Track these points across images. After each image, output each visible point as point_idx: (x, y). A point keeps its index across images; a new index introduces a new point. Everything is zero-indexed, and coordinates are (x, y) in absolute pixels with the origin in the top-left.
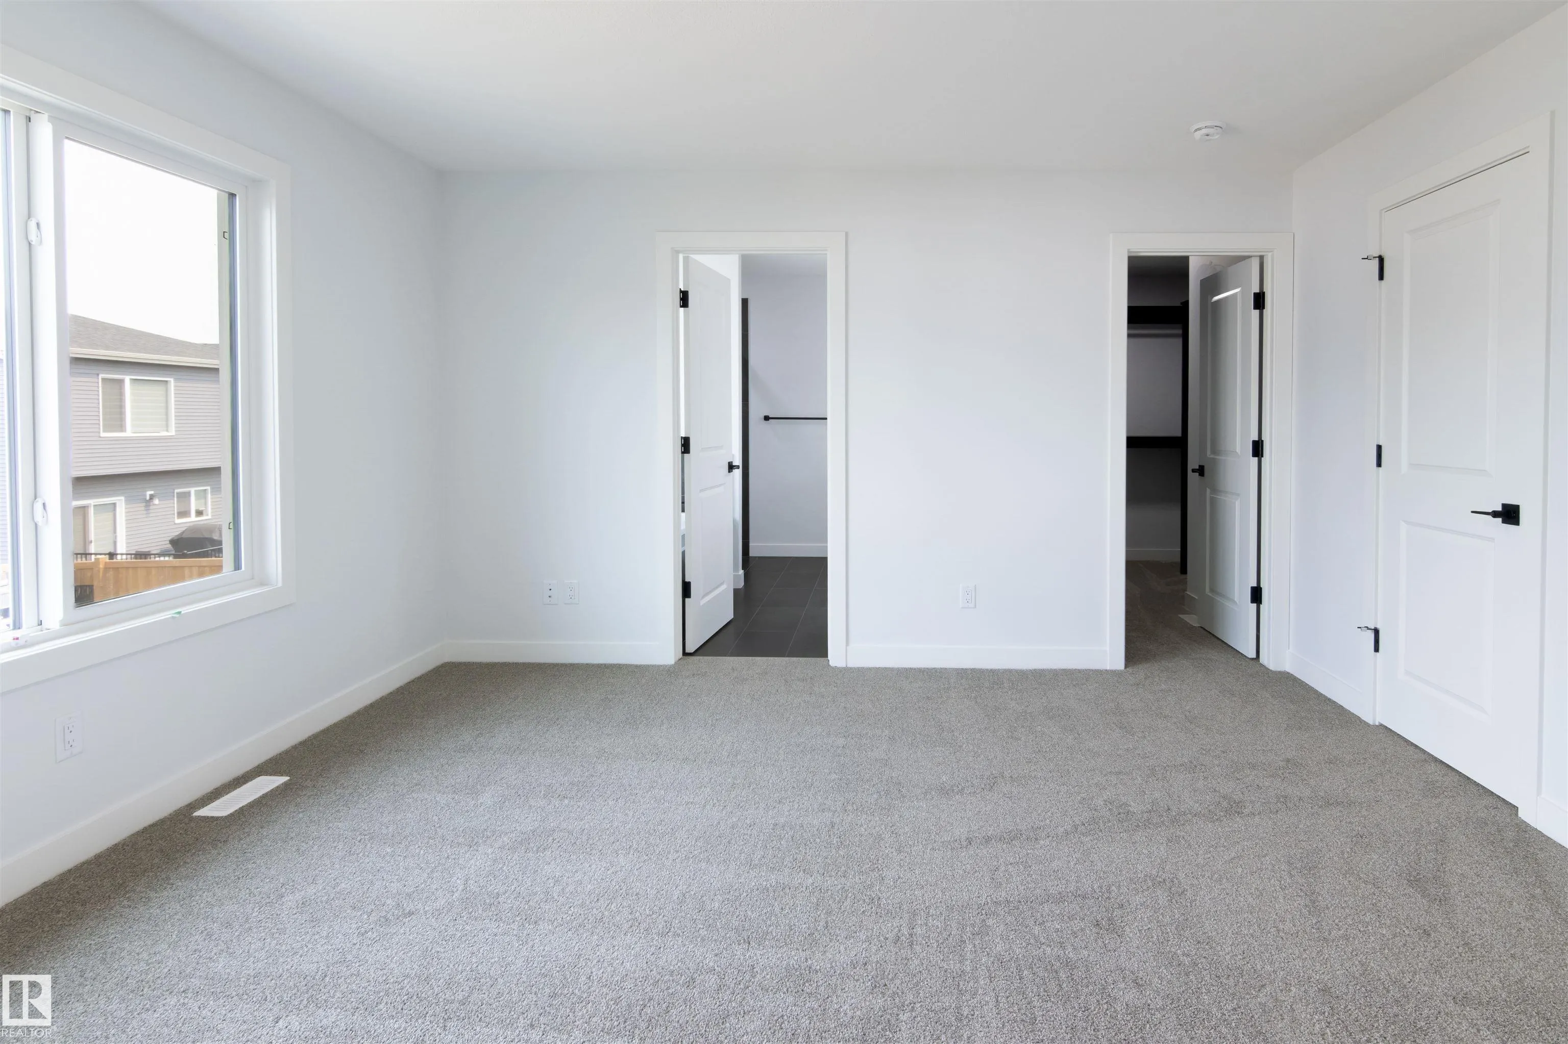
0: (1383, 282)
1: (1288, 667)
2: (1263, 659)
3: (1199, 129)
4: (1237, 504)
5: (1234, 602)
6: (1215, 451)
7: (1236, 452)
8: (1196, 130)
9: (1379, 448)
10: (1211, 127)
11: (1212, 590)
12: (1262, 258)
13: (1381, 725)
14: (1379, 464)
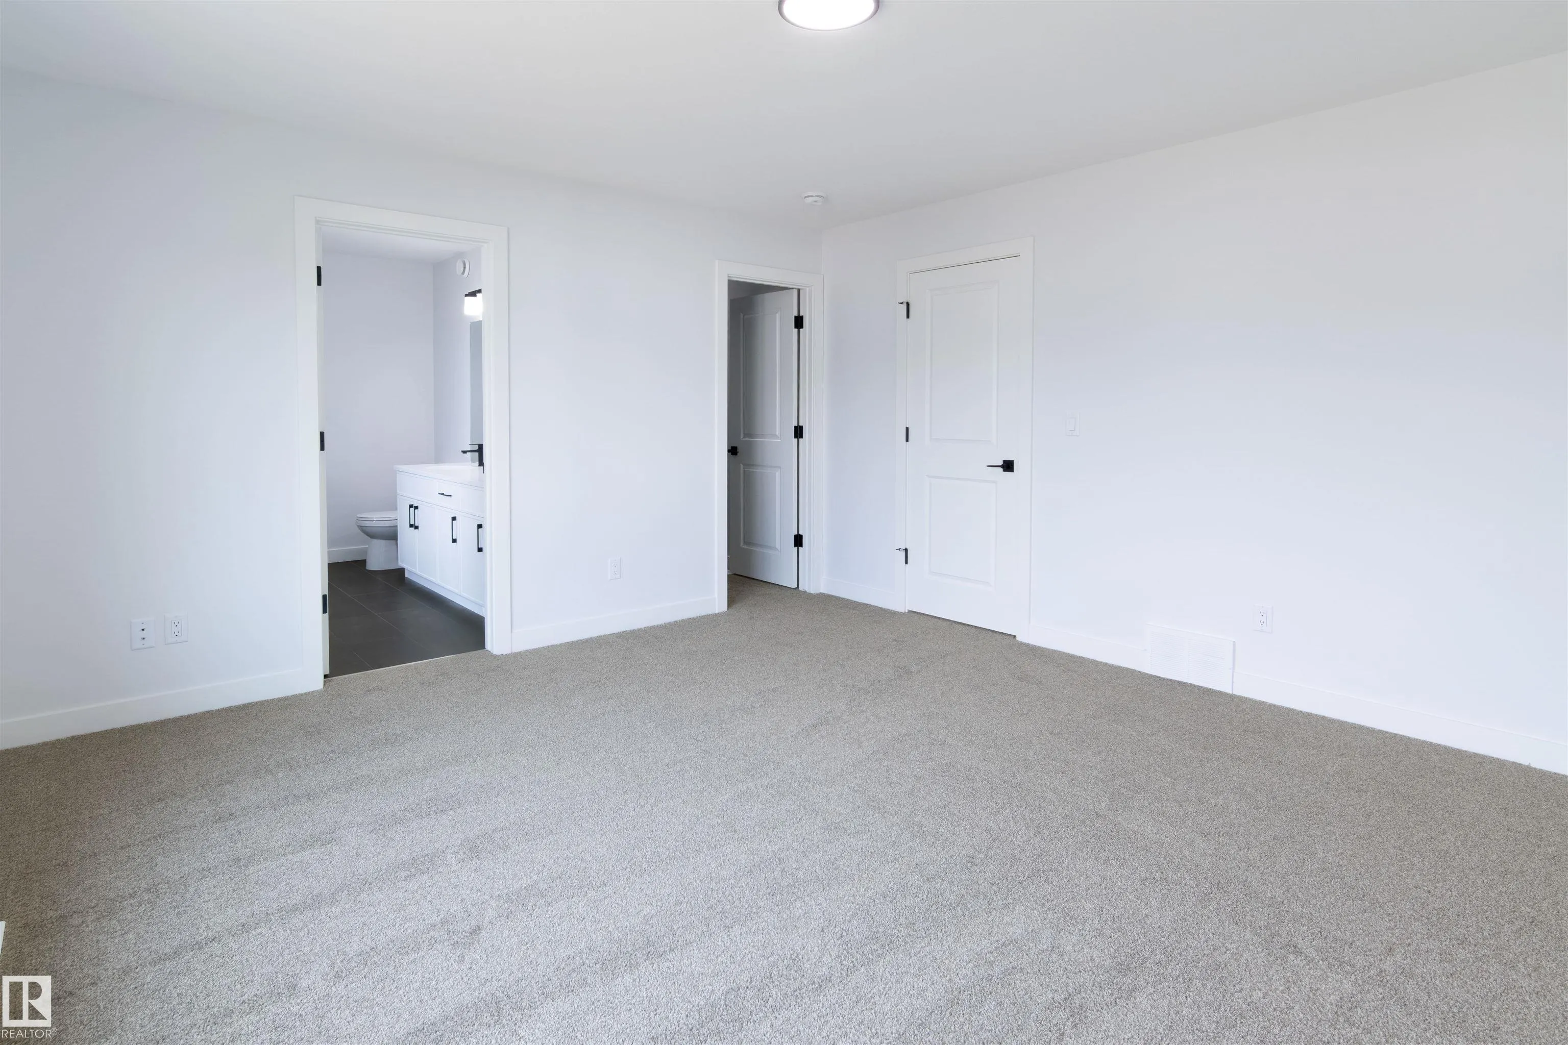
0: (908, 319)
1: (823, 590)
2: (801, 588)
3: (812, 196)
4: (778, 474)
5: (775, 549)
6: (749, 435)
7: (776, 435)
8: (805, 197)
9: (907, 429)
10: (820, 197)
11: (748, 543)
12: (799, 290)
13: (909, 611)
14: (907, 440)
